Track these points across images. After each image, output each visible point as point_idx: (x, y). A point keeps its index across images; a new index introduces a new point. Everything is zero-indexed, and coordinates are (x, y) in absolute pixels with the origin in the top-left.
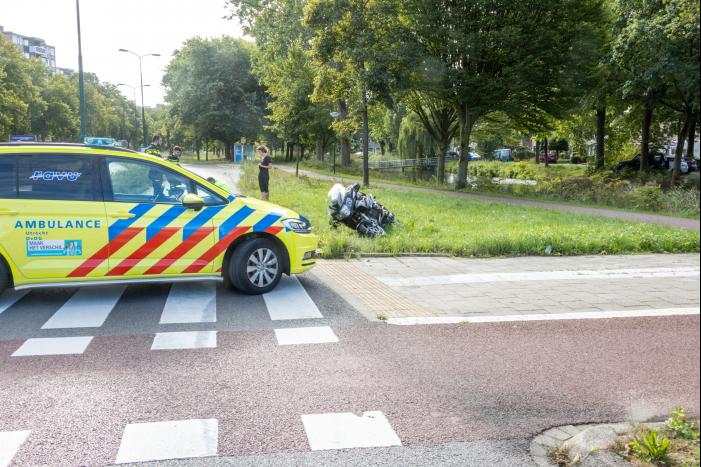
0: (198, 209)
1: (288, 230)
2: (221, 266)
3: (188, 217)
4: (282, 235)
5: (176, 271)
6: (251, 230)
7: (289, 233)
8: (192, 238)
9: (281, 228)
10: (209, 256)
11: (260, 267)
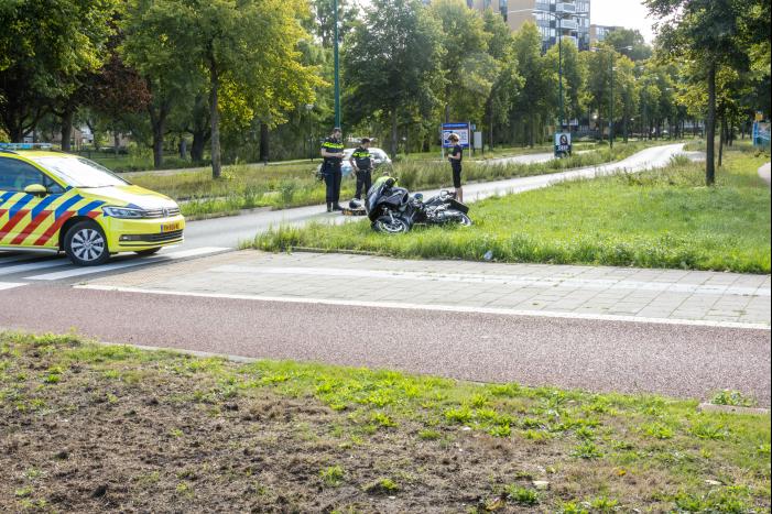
0: (42, 196)
1: (106, 214)
2: (57, 241)
3: (36, 201)
4: (100, 219)
5: (29, 244)
6: (76, 214)
7: (107, 218)
8: (39, 216)
9: (99, 213)
10: (49, 234)
11: (83, 243)
